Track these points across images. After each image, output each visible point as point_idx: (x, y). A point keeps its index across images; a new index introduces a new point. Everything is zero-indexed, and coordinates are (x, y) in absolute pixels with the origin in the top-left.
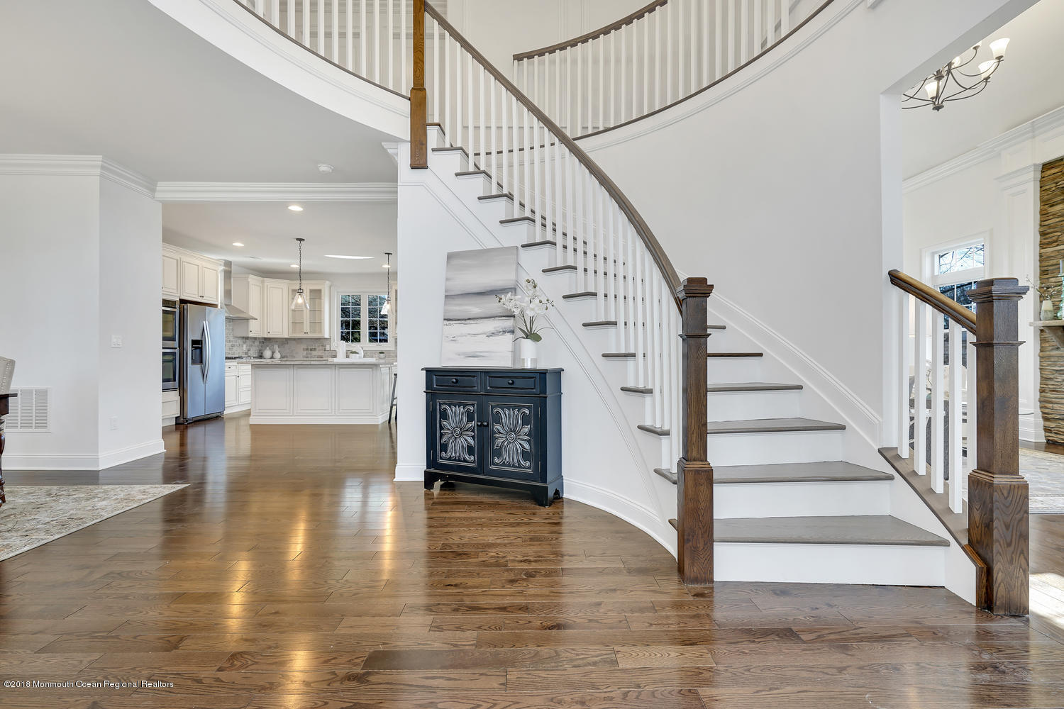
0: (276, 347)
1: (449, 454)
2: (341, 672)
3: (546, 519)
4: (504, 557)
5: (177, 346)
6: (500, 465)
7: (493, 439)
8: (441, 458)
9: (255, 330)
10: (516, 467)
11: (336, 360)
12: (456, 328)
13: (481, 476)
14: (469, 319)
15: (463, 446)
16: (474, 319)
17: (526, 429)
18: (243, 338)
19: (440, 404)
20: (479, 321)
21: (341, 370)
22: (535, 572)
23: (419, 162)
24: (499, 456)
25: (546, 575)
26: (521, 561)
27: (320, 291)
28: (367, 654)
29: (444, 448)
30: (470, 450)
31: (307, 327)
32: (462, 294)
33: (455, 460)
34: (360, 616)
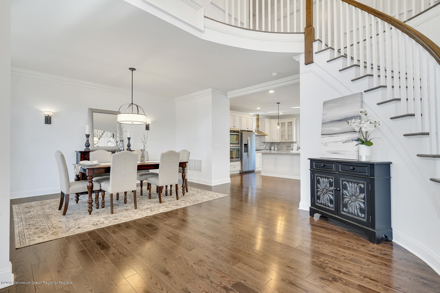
0: (276, 145)
1: (321, 201)
2: (224, 284)
3: (370, 251)
4: (327, 264)
5: (240, 146)
6: (347, 213)
7: (343, 198)
8: (317, 203)
9: (267, 139)
10: (356, 216)
11: (292, 152)
12: (327, 139)
13: (337, 216)
14: (334, 134)
15: (327, 199)
16: (336, 134)
17: (362, 196)
18: (264, 142)
19: (317, 176)
20: (339, 135)
21: (294, 156)
22: (339, 279)
23: (309, 61)
24: (346, 208)
25: (345, 284)
26: (335, 270)
27: (292, 122)
28: (236, 282)
29: (319, 198)
30: (331, 201)
31: (286, 138)
32: (330, 122)
33: (324, 205)
34: (245, 264)
